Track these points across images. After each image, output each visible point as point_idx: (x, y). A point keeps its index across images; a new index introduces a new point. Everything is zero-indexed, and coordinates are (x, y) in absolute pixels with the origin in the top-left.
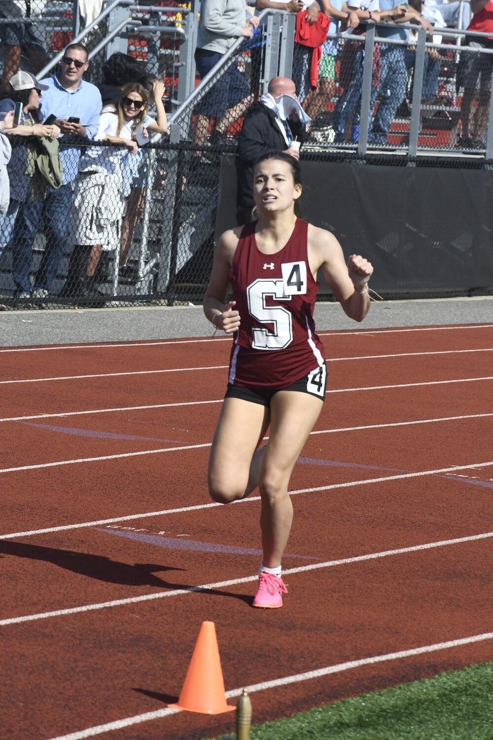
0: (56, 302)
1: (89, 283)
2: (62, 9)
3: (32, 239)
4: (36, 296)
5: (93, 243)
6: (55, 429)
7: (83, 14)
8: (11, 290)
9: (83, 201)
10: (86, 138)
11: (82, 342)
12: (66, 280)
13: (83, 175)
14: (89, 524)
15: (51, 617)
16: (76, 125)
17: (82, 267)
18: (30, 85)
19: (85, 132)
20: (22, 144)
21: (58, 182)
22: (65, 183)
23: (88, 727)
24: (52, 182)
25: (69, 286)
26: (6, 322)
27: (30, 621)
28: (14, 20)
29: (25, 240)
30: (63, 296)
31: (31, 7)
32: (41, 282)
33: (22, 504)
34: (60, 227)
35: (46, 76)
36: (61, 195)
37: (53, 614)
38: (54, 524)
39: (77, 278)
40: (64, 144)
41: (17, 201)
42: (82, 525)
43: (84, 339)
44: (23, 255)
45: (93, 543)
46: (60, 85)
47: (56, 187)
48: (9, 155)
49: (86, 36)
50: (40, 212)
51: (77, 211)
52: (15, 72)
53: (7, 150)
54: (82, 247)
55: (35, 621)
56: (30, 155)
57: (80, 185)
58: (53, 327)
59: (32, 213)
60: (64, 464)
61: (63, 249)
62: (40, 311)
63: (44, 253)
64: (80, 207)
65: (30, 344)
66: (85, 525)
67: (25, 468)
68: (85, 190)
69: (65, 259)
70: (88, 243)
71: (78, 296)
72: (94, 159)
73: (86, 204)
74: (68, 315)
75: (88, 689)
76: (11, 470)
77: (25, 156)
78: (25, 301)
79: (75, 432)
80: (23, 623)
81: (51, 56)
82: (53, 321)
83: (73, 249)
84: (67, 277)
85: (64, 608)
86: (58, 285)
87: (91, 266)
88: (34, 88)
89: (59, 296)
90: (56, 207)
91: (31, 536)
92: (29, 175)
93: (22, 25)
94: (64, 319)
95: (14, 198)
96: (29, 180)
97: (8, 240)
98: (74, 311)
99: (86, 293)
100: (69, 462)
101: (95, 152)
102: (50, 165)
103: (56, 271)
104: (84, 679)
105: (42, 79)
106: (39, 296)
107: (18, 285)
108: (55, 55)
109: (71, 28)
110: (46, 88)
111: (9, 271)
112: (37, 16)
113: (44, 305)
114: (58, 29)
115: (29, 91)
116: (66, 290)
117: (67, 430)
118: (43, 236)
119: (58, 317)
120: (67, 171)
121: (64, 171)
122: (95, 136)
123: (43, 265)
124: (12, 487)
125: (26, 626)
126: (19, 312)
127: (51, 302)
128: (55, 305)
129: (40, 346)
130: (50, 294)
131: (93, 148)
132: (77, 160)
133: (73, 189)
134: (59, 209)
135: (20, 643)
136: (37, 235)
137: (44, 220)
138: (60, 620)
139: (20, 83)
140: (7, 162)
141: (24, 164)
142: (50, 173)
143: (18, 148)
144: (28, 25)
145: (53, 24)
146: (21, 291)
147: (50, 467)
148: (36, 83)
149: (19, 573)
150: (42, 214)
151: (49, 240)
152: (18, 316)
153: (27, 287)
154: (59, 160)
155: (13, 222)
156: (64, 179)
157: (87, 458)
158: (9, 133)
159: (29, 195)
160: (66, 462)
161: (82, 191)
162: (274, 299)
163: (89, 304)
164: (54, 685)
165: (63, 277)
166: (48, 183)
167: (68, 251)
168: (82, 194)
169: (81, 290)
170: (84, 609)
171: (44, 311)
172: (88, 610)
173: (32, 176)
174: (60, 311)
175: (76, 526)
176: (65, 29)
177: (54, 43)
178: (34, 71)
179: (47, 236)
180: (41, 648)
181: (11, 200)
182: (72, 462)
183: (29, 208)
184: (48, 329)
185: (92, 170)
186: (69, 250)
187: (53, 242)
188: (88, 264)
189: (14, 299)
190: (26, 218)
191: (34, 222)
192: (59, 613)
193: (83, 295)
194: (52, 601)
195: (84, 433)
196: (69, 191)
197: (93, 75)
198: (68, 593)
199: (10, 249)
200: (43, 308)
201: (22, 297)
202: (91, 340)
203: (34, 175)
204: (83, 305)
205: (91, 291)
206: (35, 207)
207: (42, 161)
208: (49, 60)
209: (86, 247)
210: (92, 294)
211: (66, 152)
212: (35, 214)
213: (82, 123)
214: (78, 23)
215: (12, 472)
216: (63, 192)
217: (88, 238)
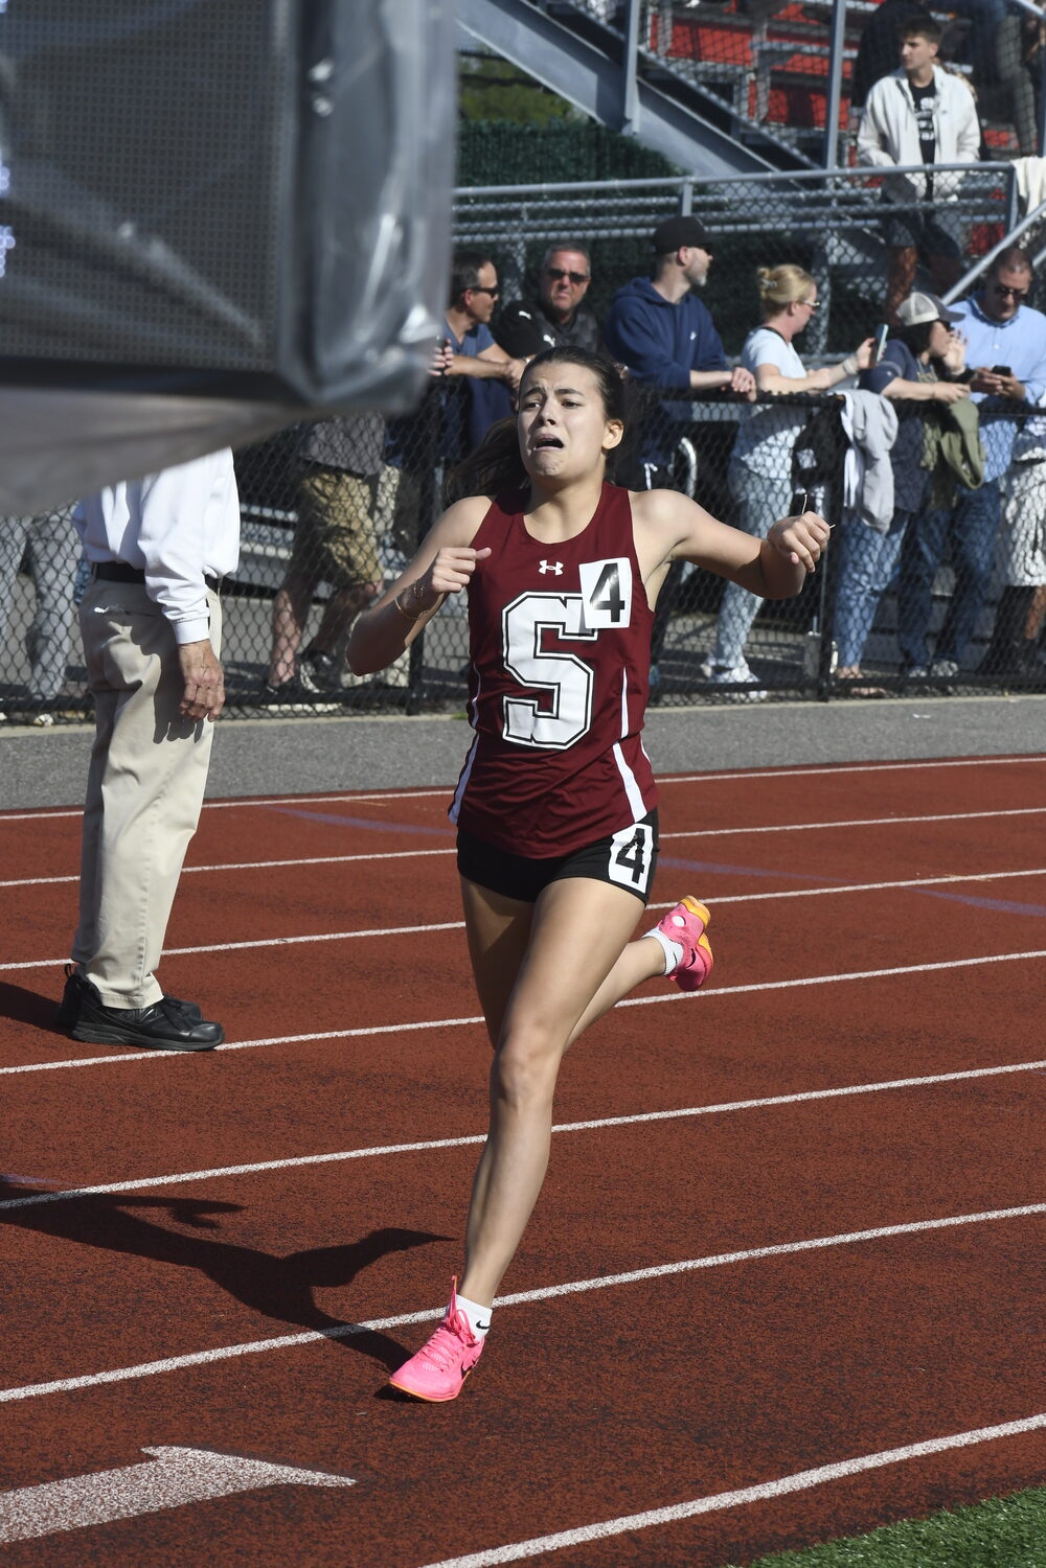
0: (972, 684)
1: (1027, 651)
2: (987, 185)
3: (931, 576)
4: (936, 672)
5: (1036, 582)
6: (970, 901)
7: (1023, 193)
8: (894, 664)
9: (1019, 512)
10: (1025, 403)
11: (1017, 752)
12: (988, 646)
13: (1019, 467)
14: (1031, 1066)
15: (969, 1223)
16: (1006, 379)
17: (1017, 622)
18: (931, 315)
19: (1023, 392)
20: (916, 414)
21: (976, 478)
22: (989, 480)
23: (1037, 1413)
24: (967, 478)
25: (993, 657)
26: (887, 719)
27: (934, 1230)
28: (907, 207)
29: (919, 578)
30: (984, 673)
31: (935, 182)
32: (946, 646)
33: (916, 1029)
34: (979, 554)
35: (958, 299)
36: (981, 500)
37: (973, 1218)
38: (972, 1065)
39: (1008, 642)
40: (987, 414)
41: (904, 512)
42: (1020, 1067)
43: (1020, 748)
44: (916, 603)
45: (1039, 1099)
46: (981, 313)
47: (973, 487)
48: (894, 433)
49: (1027, 230)
50: (945, 530)
51: (1009, 528)
52: (906, 295)
53: (891, 425)
54: (1016, 589)
55: (941, 1229)
56: (930, 433)
57: (1015, 482)
58: (965, 727)
59: (931, 532)
60: (988, 962)
61: (984, 593)
62: (944, 700)
63: (951, 600)
64: (1015, 518)
65: (927, 755)
66: (1026, 1066)
67: (920, 968)
68: (1022, 492)
69: (988, 610)
70: (1028, 581)
71: (1009, 672)
72: (1039, 438)
73: (1024, 516)
74: (992, 706)
75: (1035, 1348)
76: (897, 971)
77: (920, 435)
78: (919, 681)
79: (1006, 907)
80: (922, 1232)
81: (967, 265)
82: (966, 717)
83: (1000, 594)
84: (991, 641)
85: (991, 1209)
86: (976, 654)
87: (1032, 621)
88: (937, 320)
89: (976, 673)
90: (973, 521)
91: (933, 1084)
92: (927, 467)
93: (920, 214)
94: (985, 713)
95: (901, 506)
96: (926, 477)
97: (889, 578)
98: (1002, 699)
99: (1023, 669)
100: (995, 959)
101: (1040, 427)
102: (964, 450)
103: (971, 630)
104: (1028, 1330)
105: (953, 302)
106: (941, 674)
107: (907, 654)
108: (974, 263)
109: (1003, 217)
110: (960, 317)
111: (891, 632)
112: (947, 195)
113: (950, 689)
114: (979, 219)
115: (927, 327)
116: (989, 663)
117: (992, 904)
118: (950, 571)
119: (975, 709)
120: (992, 459)
121: (987, 459)
122: (1040, 397)
123: (949, 621)
124: (899, 1000)
125: (926, 1238)
126: (908, 701)
127: (964, 683)
128: (970, 688)
129: (945, 759)
130: (961, 671)
131: (1037, 419)
132: (1010, 441)
133: (1002, 489)
134: (977, 525)
135: (918, 1267)
136: (940, 570)
137: (952, 544)
138: (984, 1229)
139: (913, 313)
140: (889, 445)
141: (919, 450)
142: (963, 462)
143: (908, 422)
144: (930, 214)
145: (971, 211)
146: (912, 665)
147: (964, 966)
148: (942, 310)
149: (912, 1147)
150: (949, 534)
151: (961, 578)
152: (907, 707)
153: (923, 657)
154: (978, 439)
155: (898, 545)
156: (987, 473)
157: (1027, 951)
158: (895, 397)
159: (926, 501)
160: (991, 959)
161: (1017, 494)
162: (561, 636)
163: (1029, 686)
164: (977, 1340)
165: (983, 641)
166: (960, 480)
167: (992, 596)
168: (1017, 499)
169: (1014, 663)
170: (1026, 1210)
171: (951, 699)
172: (1033, 1213)
173: (932, 468)
174: (978, 699)
175: (1010, 1069)
176: (992, 218)
177: (973, 242)
178: (937, 289)
179: (956, 571)
180: (952, 1276)
181: (896, 510)
182: (1001, 958)
183: (926, 523)
184: (959, 730)
185: (1034, 456)
186: (995, 593)
187: (968, 580)
188: (1026, 620)
189: (898, 678)
190: (920, 540)
191: (935, 548)
192: (982, 1216)
193: (1017, 672)
194: (970, 1197)
195: (1022, 909)
196: (995, 494)
197: (1039, 295)
198: (997, 1184)
199: (894, 593)
200: (949, 694)
201: (913, 674)
202: (1032, 749)
203: (935, 467)
204: (1017, 688)
205: (1031, 664)
206: (937, 521)
207: (949, 442)
208: (964, 272)
209: (1025, 588)
210: (1034, 669)
211: (989, 427)
212: (937, 534)
213: (1018, 374)
214: (1015, 209)
215: (898, 974)
216: (985, 495)
217: (1028, 572)
